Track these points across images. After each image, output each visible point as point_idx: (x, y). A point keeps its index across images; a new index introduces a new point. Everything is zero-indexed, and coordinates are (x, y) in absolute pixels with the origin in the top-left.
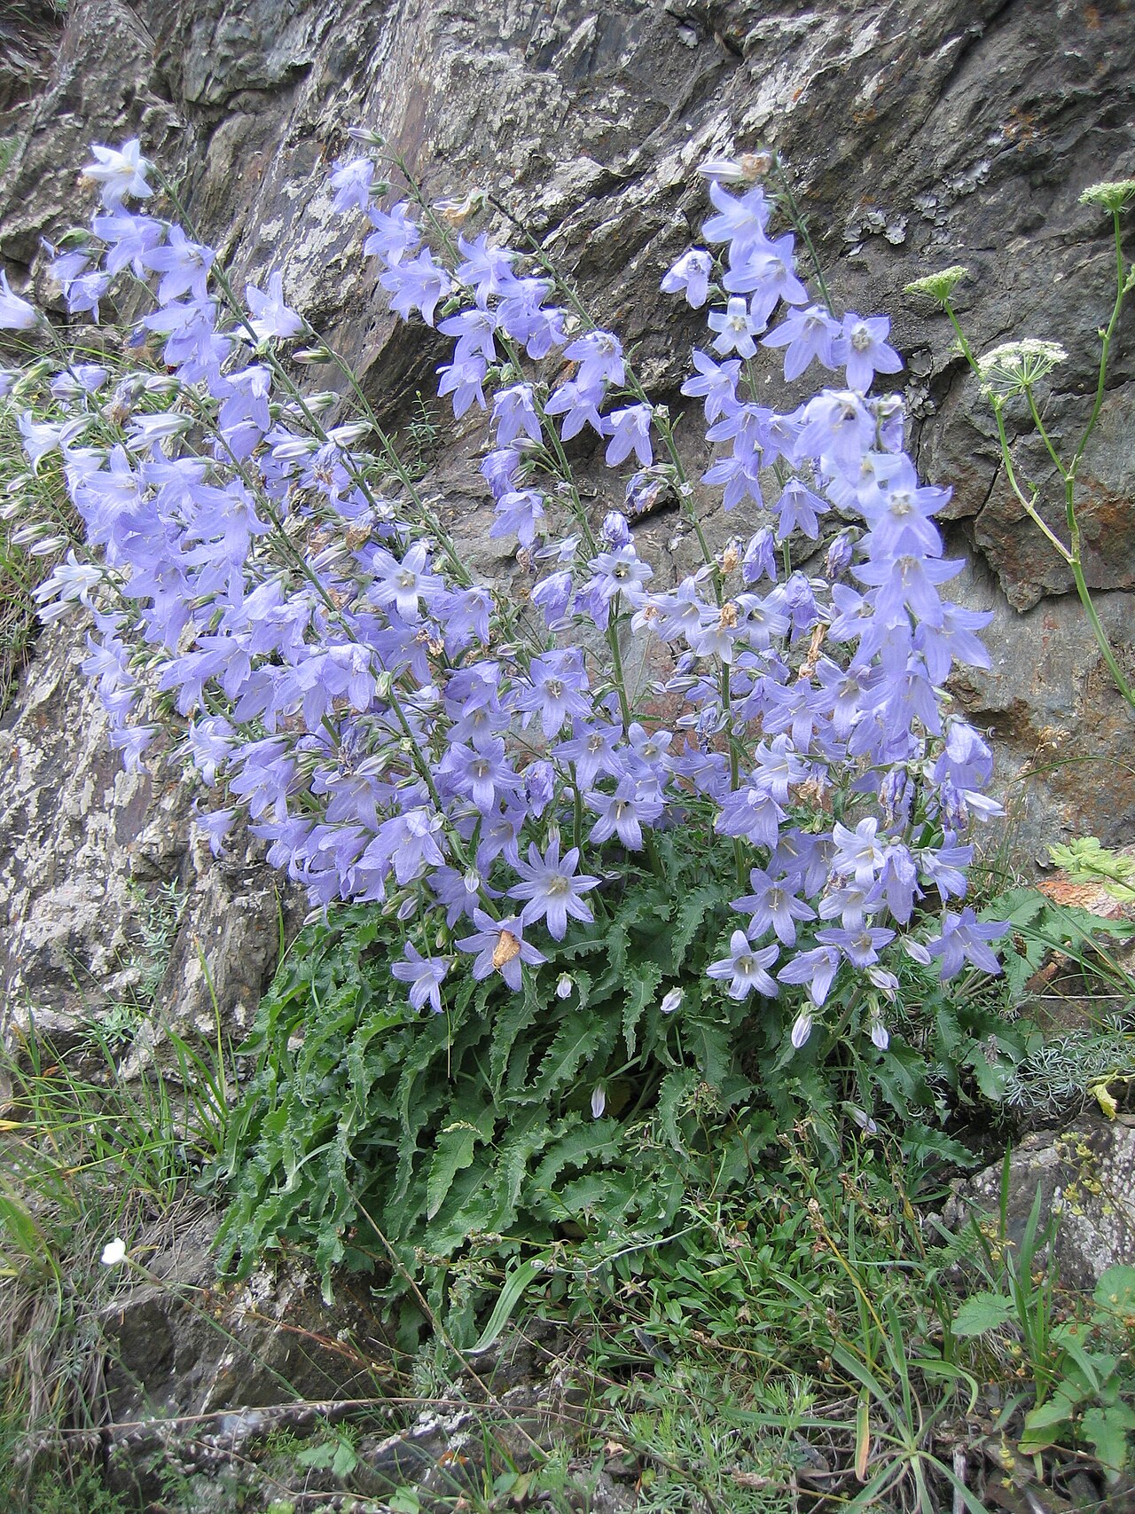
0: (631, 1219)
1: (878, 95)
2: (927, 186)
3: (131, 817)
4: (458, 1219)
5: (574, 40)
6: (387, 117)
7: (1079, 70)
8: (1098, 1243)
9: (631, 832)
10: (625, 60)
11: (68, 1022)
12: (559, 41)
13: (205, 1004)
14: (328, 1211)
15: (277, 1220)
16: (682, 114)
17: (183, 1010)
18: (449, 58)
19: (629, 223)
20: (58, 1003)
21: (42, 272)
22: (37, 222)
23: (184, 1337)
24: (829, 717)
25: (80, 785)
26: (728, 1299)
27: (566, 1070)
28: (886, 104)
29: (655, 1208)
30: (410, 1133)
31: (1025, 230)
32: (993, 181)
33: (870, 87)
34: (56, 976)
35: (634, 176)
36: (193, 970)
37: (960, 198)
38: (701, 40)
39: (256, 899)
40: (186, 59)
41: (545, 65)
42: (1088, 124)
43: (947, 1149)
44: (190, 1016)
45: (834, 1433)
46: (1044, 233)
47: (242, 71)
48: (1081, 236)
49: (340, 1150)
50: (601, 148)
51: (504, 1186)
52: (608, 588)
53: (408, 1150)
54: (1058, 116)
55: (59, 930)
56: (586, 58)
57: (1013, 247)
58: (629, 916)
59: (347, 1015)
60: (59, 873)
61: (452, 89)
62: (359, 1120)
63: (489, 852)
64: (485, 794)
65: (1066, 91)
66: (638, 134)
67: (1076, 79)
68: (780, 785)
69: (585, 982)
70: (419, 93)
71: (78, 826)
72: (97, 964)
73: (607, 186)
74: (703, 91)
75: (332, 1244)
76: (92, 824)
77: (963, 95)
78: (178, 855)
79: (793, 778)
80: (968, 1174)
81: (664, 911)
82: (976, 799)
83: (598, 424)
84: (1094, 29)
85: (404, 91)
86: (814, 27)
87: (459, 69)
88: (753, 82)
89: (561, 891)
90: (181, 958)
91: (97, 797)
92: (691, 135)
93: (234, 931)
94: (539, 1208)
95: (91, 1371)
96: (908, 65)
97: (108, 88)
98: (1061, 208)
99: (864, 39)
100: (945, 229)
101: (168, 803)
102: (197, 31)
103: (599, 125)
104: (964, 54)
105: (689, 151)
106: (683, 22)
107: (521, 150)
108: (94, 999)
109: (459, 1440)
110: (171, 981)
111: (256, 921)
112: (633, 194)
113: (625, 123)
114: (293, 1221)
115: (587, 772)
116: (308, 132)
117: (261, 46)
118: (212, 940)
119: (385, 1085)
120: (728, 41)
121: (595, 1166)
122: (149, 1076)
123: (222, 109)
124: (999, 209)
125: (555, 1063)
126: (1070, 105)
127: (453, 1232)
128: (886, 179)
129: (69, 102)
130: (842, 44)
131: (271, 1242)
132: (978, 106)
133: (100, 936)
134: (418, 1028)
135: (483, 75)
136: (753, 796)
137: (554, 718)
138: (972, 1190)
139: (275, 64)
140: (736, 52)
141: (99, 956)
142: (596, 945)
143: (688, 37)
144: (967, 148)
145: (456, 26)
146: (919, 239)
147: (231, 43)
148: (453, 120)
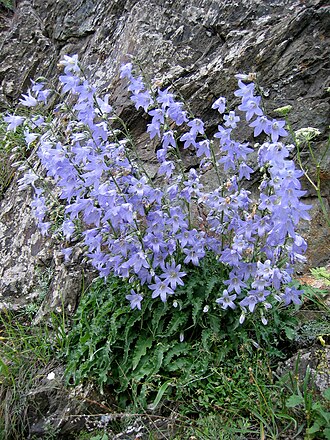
0: (193, 371)
1: (263, 55)
2: (276, 81)
3: (36, 248)
4: (142, 370)
5: (177, 32)
6: (121, 50)
7: (319, 52)
8: (321, 381)
9: (195, 260)
10: (191, 39)
11: (15, 307)
12: (173, 32)
13: (59, 304)
14: (102, 367)
15: (87, 369)
16: (206, 55)
17: (52, 306)
18: (142, 34)
19: (192, 85)
20: (13, 302)
21: (6, 84)
22: (4, 70)
23: (53, 402)
24: (257, 230)
25: (20, 237)
26: (221, 395)
27: (175, 328)
28: (266, 57)
29: (200, 368)
30: (127, 344)
31: (302, 95)
32: (294, 81)
33: (262, 53)
34: (12, 294)
35: (192, 72)
36: (56, 294)
37: (285, 85)
38: (213, 35)
39: (76, 274)
40: (54, 27)
41: (169, 39)
42: (321, 67)
43: (278, 353)
44: (55, 307)
45: (252, 434)
46: (307, 96)
47: (71, 31)
48: (317, 98)
49: (107, 349)
50: (183, 63)
51: (156, 361)
52: (191, 190)
53: (127, 350)
54: (312, 64)
55: (14, 280)
56: (180, 37)
57: (298, 100)
58: (193, 284)
59: (109, 310)
60: (13, 263)
61: (142, 43)
62: (113, 340)
63: (156, 265)
64: (156, 248)
65: (315, 58)
66: (194, 60)
67: (318, 55)
68: (240, 249)
69: (181, 303)
70: (132, 43)
71: (19, 249)
72: (24, 291)
73: (185, 74)
74: (213, 49)
75: (103, 376)
76: (23, 249)
77: (287, 56)
78: (50, 259)
79: (244, 247)
80: (283, 361)
81: (202, 283)
82: (298, 256)
83: (195, 144)
84: (323, 41)
85: (127, 43)
86: (246, 34)
87: (144, 37)
88: (228, 48)
89: (175, 276)
90: (52, 290)
91: (25, 241)
92: (209, 62)
93: (68, 283)
94: (166, 368)
95: (23, 411)
96: (273, 47)
97: (27, 32)
98: (311, 90)
99: (260, 39)
100: (280, 93)
101: (47, 244)
102: (58, 19)
103: (183, 56)
104: (288, 45)
105: (210, 66)
106: (207, 29)
107: (161, 62)
108: (23, 301)
109: (140, 435)
110: (48, 297)
111: (75, 280)
112: (193, 77)
113: (190, 56)
114: (92, 369)
115: (184, 243)
116: (95, 51)
117: (77, 25)
118: (62, 285)
119: (121, 331)
120: (221, 36)
121: (182, 355)
122: (41, 325)
123: (65, 42)
124: (295, 89)
125: (171, 326)
126: (316, 61)
127: (140, 374)
128: (265, 78)
129: (15, 36)
130: (254, 40)
131: (85, 375)
132: (291, 60)
133: (26, 282)
134: (130, 314)
135: (151, 40)
136: (232, 252)
137: (176, 227)
138: (285, 365)
139: (81, 30)
140: (223, 39)
141: (25, 288)
142: (183, 292)
143: (208, 33)
144: (288, 71)
145: (144, 25)
146: (273, 96)
147: (69, 23)
148: (142, 52)
